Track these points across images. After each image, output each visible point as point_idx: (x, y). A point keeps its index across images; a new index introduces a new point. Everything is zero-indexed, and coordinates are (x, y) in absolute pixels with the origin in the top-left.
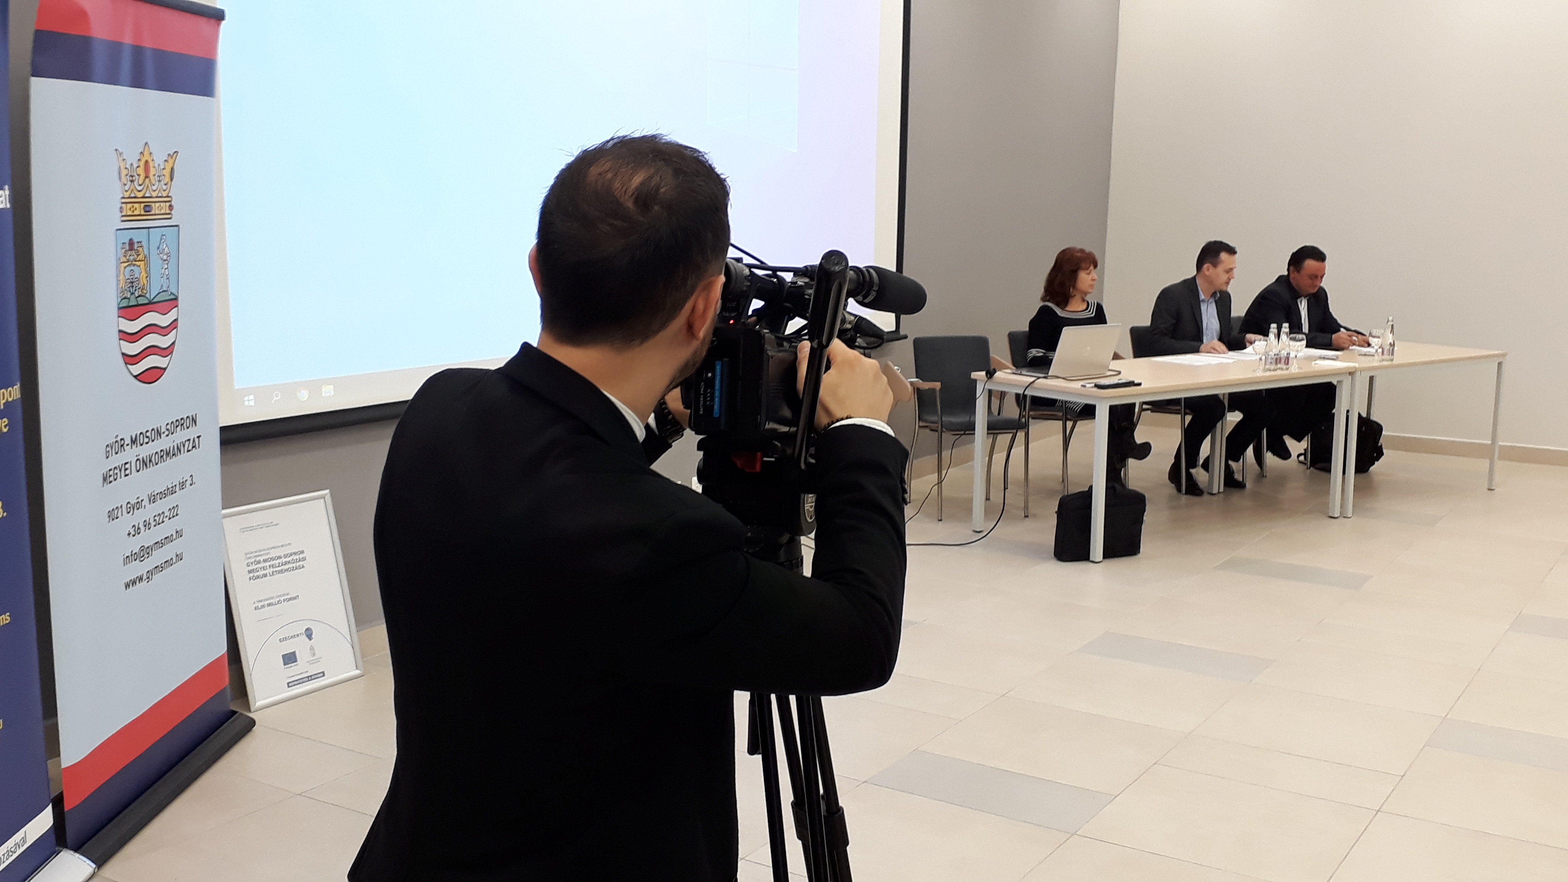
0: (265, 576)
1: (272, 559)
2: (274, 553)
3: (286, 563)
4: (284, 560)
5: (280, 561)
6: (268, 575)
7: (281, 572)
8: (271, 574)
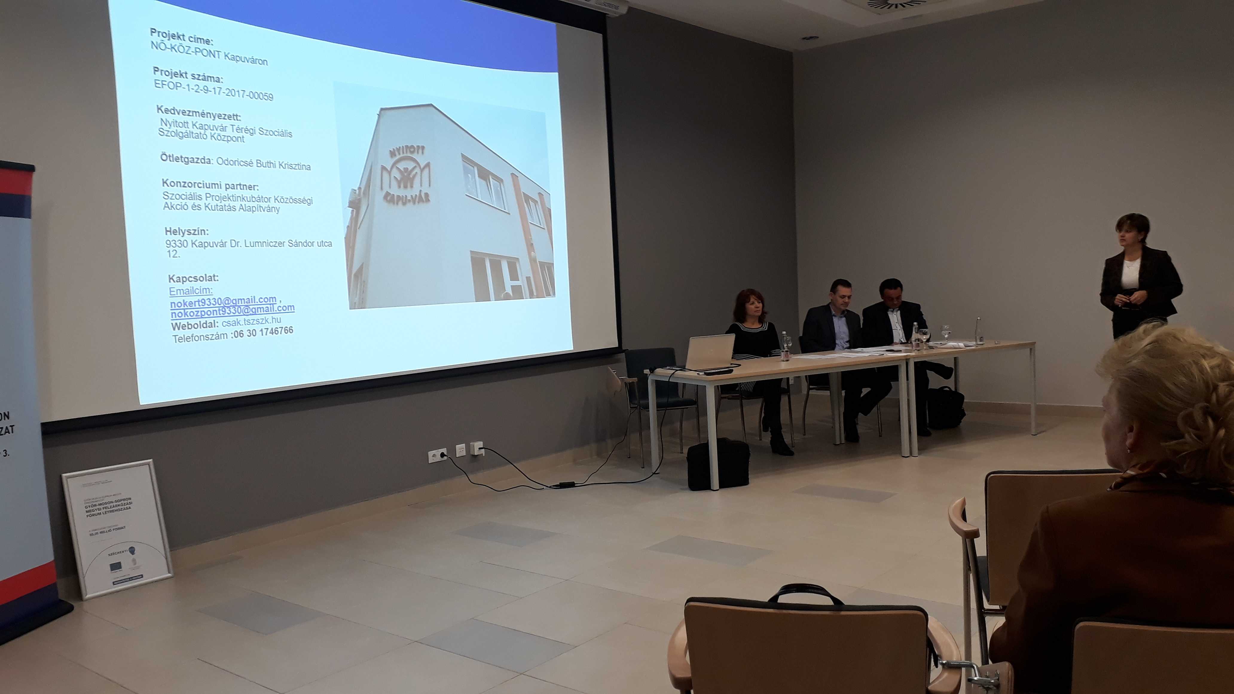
0: (100, 514)
1: (106, 503)
2: (106, 500)
3: (116, 506)
4: (115, 504)
5: (112, 504)
6: (102, 513)
7: (113, 511)
8: (104, 513)
